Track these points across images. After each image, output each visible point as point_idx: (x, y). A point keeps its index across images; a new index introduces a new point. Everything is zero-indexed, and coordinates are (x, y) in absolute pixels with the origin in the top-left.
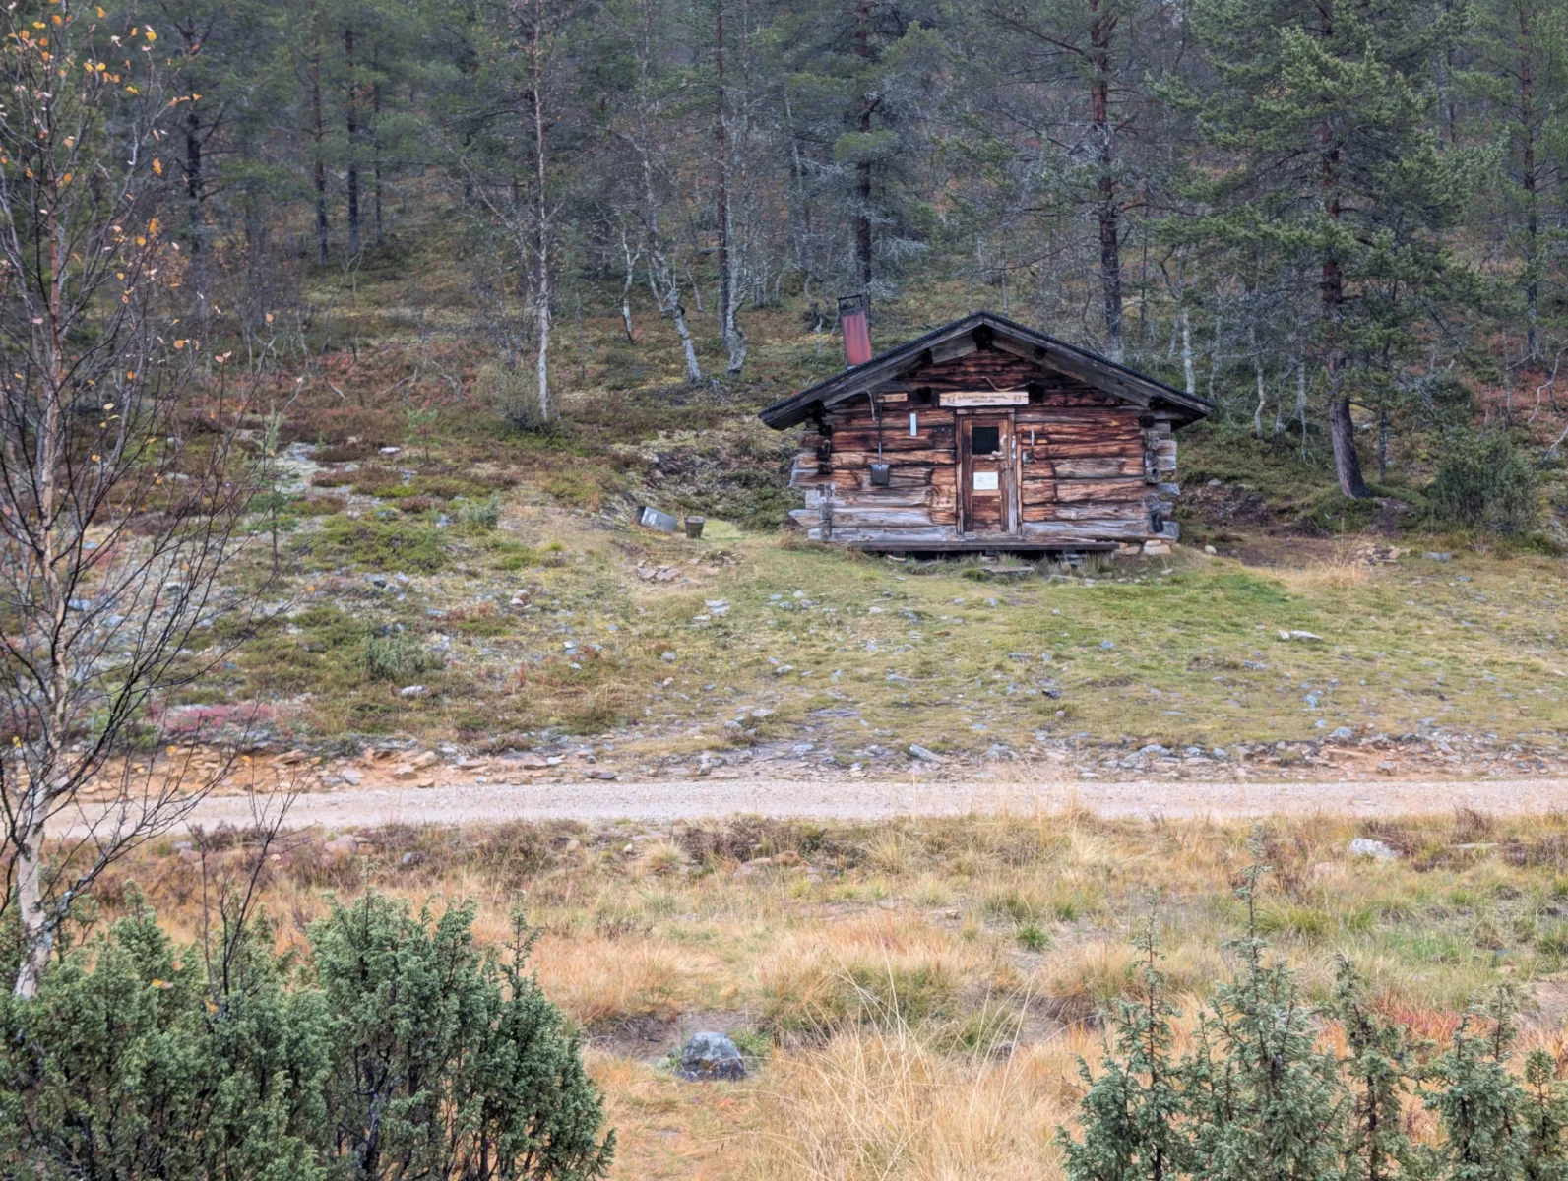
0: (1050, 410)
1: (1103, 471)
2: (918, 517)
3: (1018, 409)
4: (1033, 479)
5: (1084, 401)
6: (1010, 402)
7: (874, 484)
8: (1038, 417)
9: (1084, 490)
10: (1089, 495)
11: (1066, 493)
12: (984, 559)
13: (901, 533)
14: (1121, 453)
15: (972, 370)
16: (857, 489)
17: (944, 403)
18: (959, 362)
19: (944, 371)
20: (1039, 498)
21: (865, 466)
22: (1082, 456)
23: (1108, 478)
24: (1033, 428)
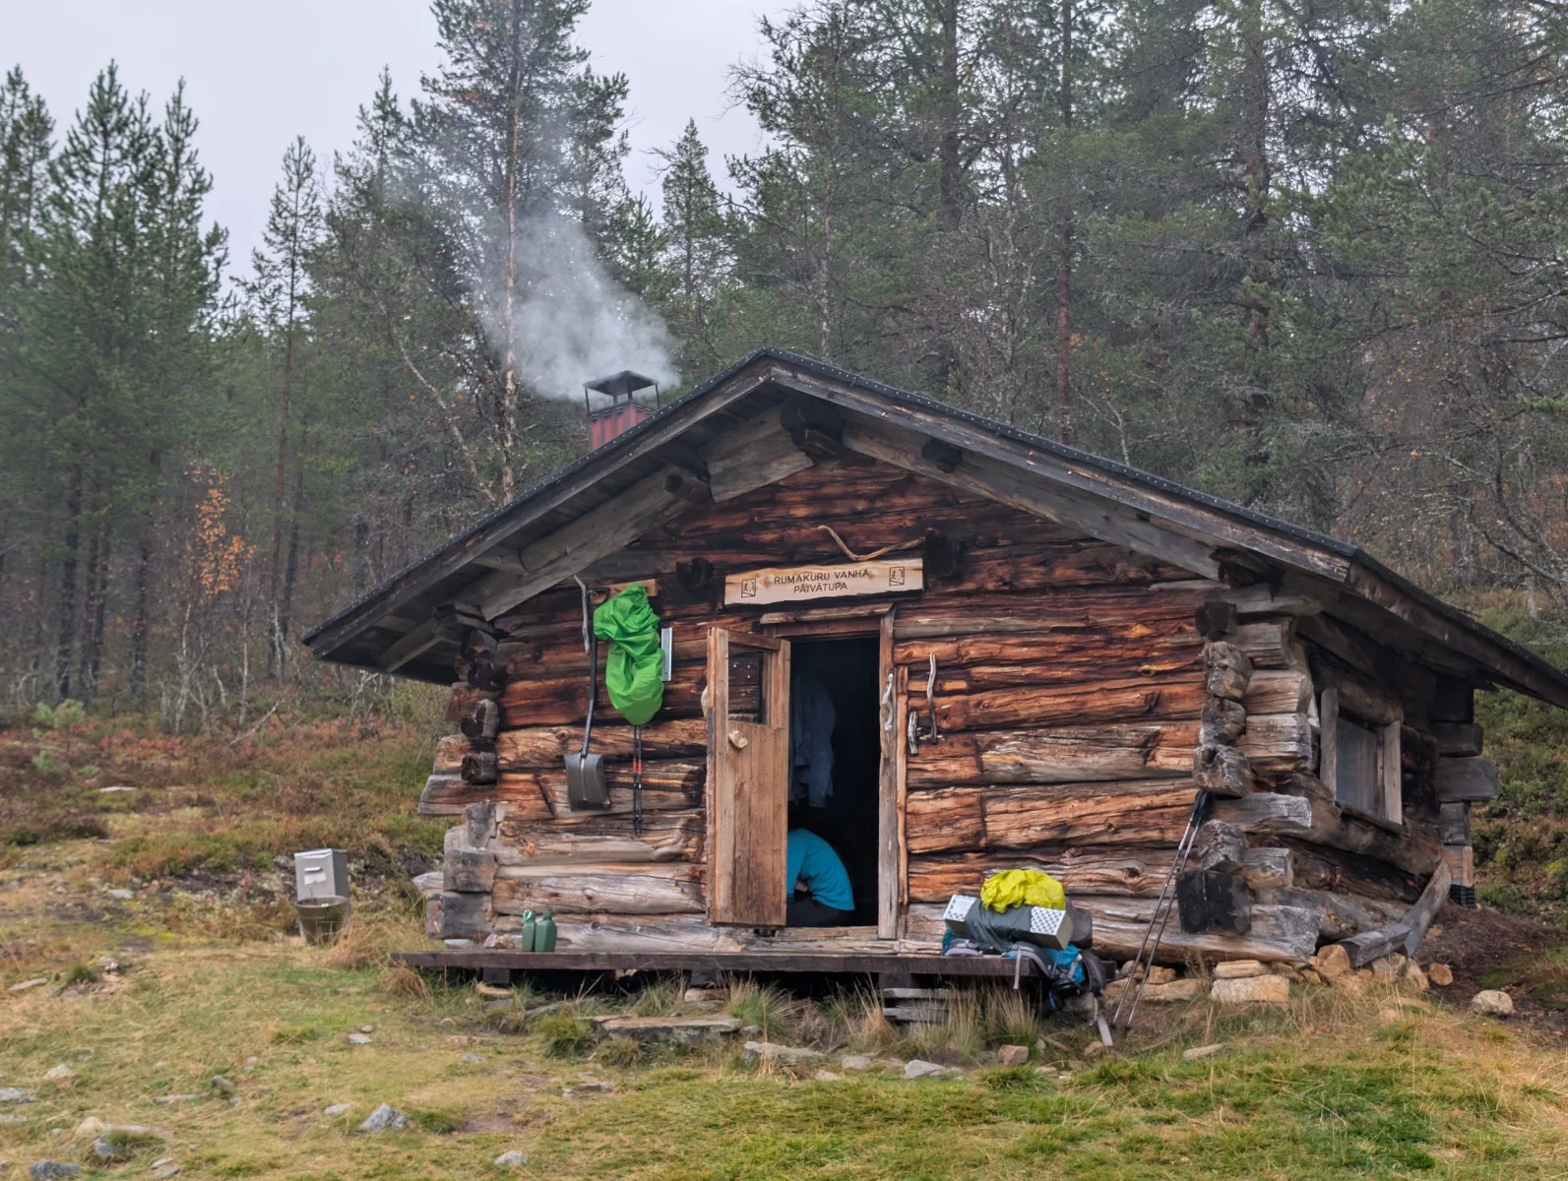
0: (977, 602)
1: (1098, 761)
2: (658, 887)
3: (902, 602)
4: (936, 786)
5: (1061, 573)
6: (882, 586)
7: (577, 805)
8: (947, 622)
9: (1050, 816)
10: (1064, 826)
11: (1008, 823)
12: (692, 995)
13: (629, 930)
14: (1152, 709)
15: (801, 512)
16: (547, 821)
17: (733, 596)
18: (771, 494)
19: (739, 520)
20: (945, 838)
21: (557, 763)
22: (1051, 722)
23: (1114, 780)
24: (933, 652)
